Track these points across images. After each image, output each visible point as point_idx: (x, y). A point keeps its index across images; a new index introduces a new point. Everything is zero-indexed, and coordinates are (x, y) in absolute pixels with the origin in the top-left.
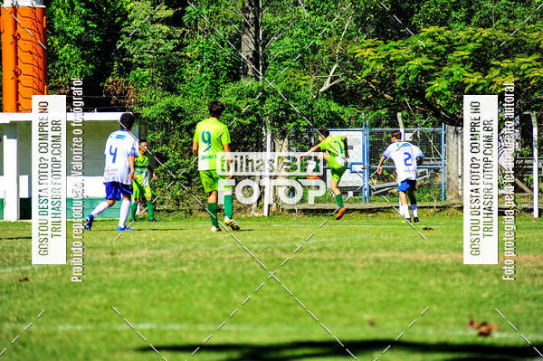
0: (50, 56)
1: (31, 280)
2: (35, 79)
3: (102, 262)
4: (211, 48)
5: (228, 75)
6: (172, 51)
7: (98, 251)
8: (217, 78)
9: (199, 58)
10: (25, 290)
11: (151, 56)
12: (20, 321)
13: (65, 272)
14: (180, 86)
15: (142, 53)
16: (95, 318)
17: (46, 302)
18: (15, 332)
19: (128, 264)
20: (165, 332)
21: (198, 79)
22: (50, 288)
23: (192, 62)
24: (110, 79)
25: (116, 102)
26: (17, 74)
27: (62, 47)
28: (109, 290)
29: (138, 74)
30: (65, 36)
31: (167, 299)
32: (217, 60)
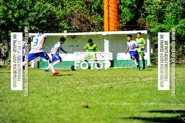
0: (119, 12)
1: (113, 88)
2: (115, 20)
3: (137, 82)
4: (175, 7)
5: (181, 16)
6: (161, 9)
7: (135, 78)
8: (177, 17)
9: (171, 11)
10: (111, 91)
11: (154, 11)
12: (110, 101)
13: (125, 85)
14: (164, 21)
15: (151, 10)
16: (135, 101)
17: (118, 95)
18: (108, 105)
19: (146, 83)
20: (159, 106)
21: (170, 18)
22: (120, 91)
23: (168, 12)
24: (140, 19)
25: (142, 27)
26: (109, 18)
27: (123, 9)
28: (140, 91)
29: (149, 17)
30: (125, 5)
31: (159, 95)
32: (177, 11)
